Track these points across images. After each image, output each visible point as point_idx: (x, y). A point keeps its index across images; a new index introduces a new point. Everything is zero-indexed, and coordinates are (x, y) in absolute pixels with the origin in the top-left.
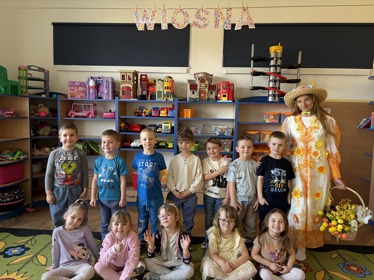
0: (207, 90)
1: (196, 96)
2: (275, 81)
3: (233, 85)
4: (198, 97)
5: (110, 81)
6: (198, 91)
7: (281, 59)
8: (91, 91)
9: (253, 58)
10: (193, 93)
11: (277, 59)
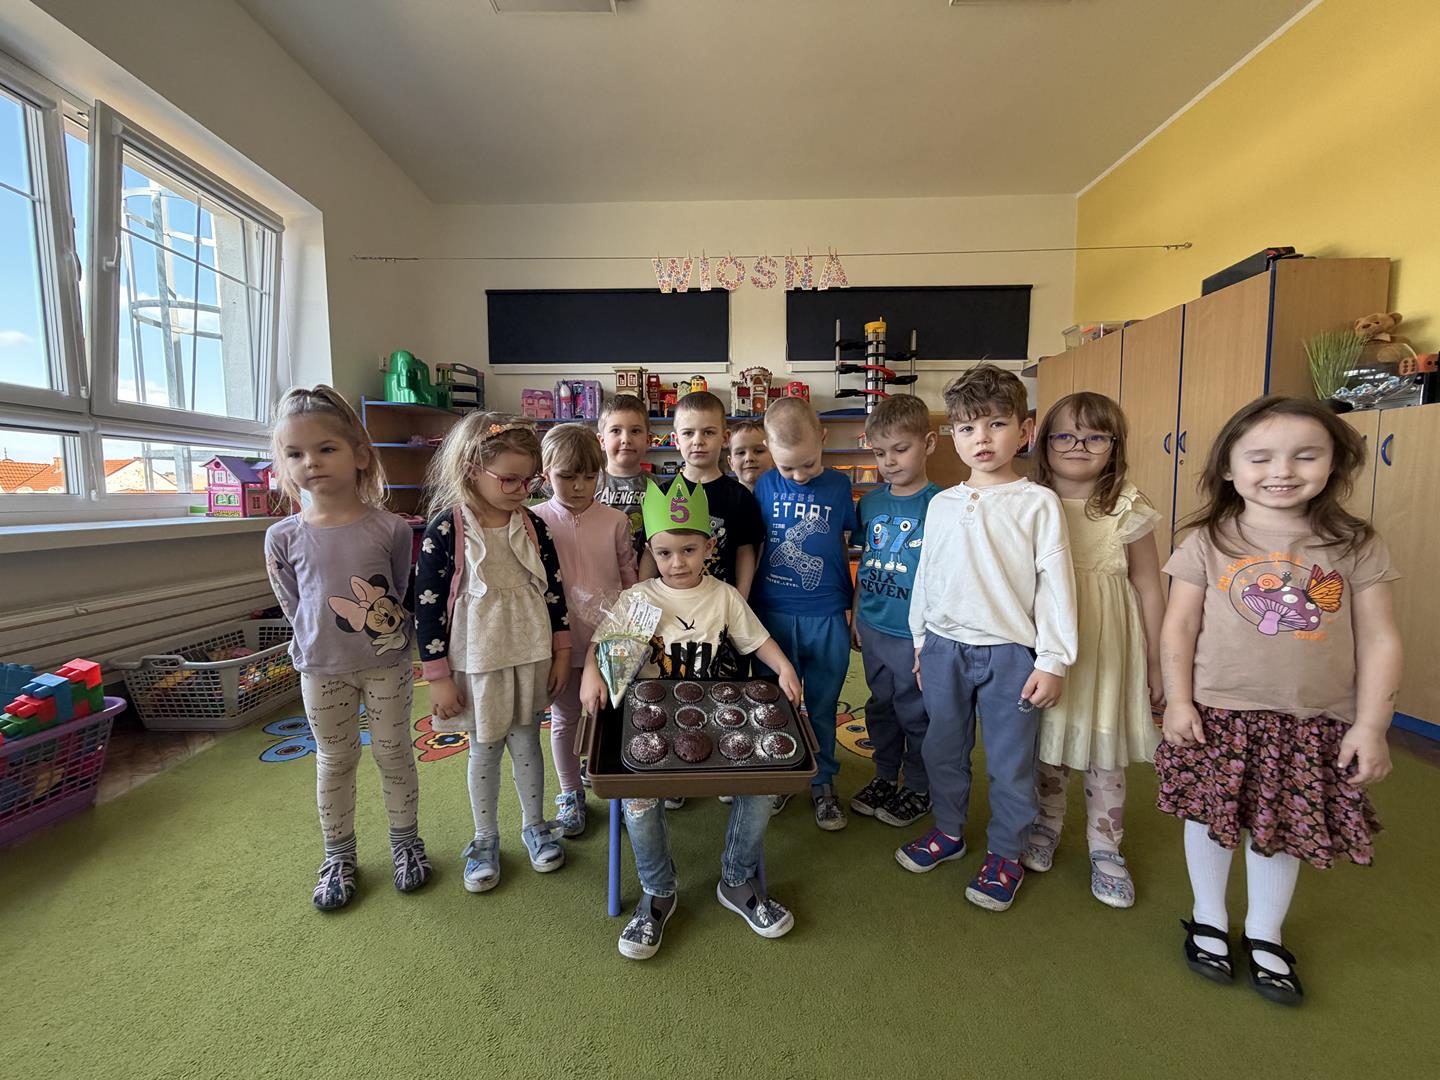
0: (766, 397)
1: (748, 406)
2: (876, 380)
3: (807, 387)
4: (751, 409)
5: (597, 387)
6: (751, 398)
7: (884, 343)
8: (564, 406)
9: (838, 344)
10: (743, 402)
11: (878, 343)
